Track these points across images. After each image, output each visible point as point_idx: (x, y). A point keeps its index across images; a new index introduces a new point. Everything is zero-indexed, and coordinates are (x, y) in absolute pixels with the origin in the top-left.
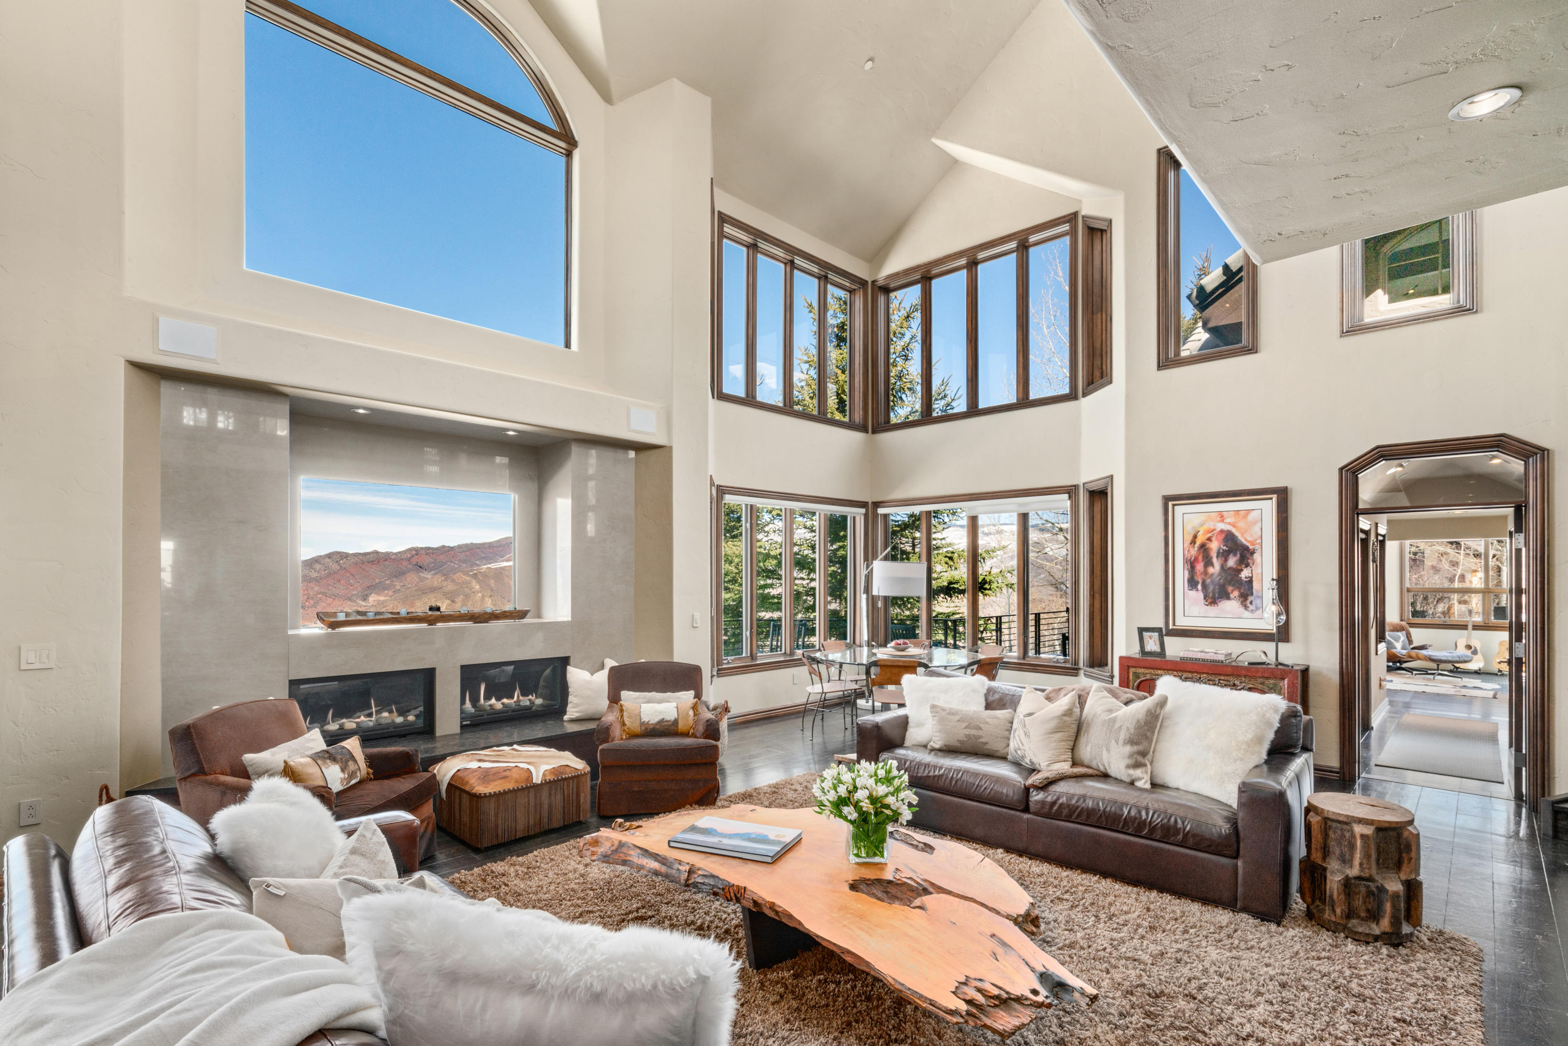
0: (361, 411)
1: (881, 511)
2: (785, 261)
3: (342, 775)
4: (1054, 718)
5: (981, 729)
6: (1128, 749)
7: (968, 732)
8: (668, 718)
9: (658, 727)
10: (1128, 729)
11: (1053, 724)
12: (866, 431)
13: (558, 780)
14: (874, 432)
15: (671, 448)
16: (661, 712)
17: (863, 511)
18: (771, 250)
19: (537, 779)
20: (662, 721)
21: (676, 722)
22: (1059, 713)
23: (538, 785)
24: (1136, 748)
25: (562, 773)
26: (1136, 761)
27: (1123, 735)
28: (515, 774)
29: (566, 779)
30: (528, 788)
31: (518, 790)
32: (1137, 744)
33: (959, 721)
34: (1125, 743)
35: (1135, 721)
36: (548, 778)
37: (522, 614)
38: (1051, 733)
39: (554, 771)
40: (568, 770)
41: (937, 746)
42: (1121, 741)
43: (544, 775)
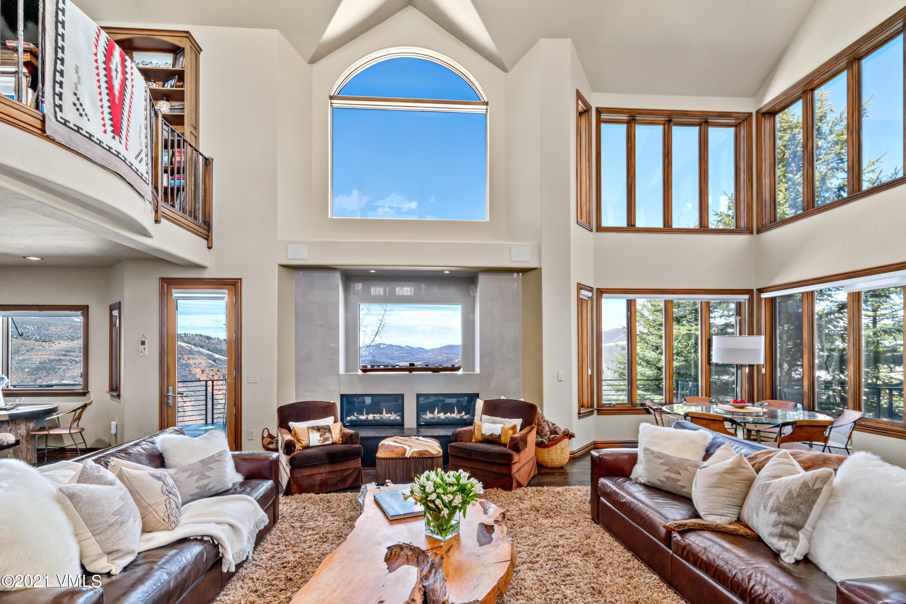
0: (373, 271)
1: (764, 296)
2: (663, 122)
3: (319, 438)
4: (716, 474)
5: (680, 474)
6: (774, 517)
7: (668, 474)
8: (495, 433)
9: (489, 438)
10: (778, 497)
11: (714, 480)
12: (751, 233)
13: (420, 458)
14: (759, 232)
15: (541, 269)
16: (492, 429)
17: (747, 297)
18: (648, 119)
19: (408, 455)
20: (492, 435)
21: (500, 436)
22: (721, 470)
23: (408, 458)
24: (783, 518)
25: (424, 454)
26: (782, 532)
27: (771, 502)
28: (397, 450)
29: (425, 458)
30: (402, 458)
31: (397, 458)
32: (785, 514)
33: (661, 464)
34: (772, 511)
35: (786, 491)
36: (415, 455)
37: (454, 369)
38: (711, 487)
39: (419, 452)
40: (427, 453)
41: (643, 481)
42: (769, 508)
43: (413, 453)
